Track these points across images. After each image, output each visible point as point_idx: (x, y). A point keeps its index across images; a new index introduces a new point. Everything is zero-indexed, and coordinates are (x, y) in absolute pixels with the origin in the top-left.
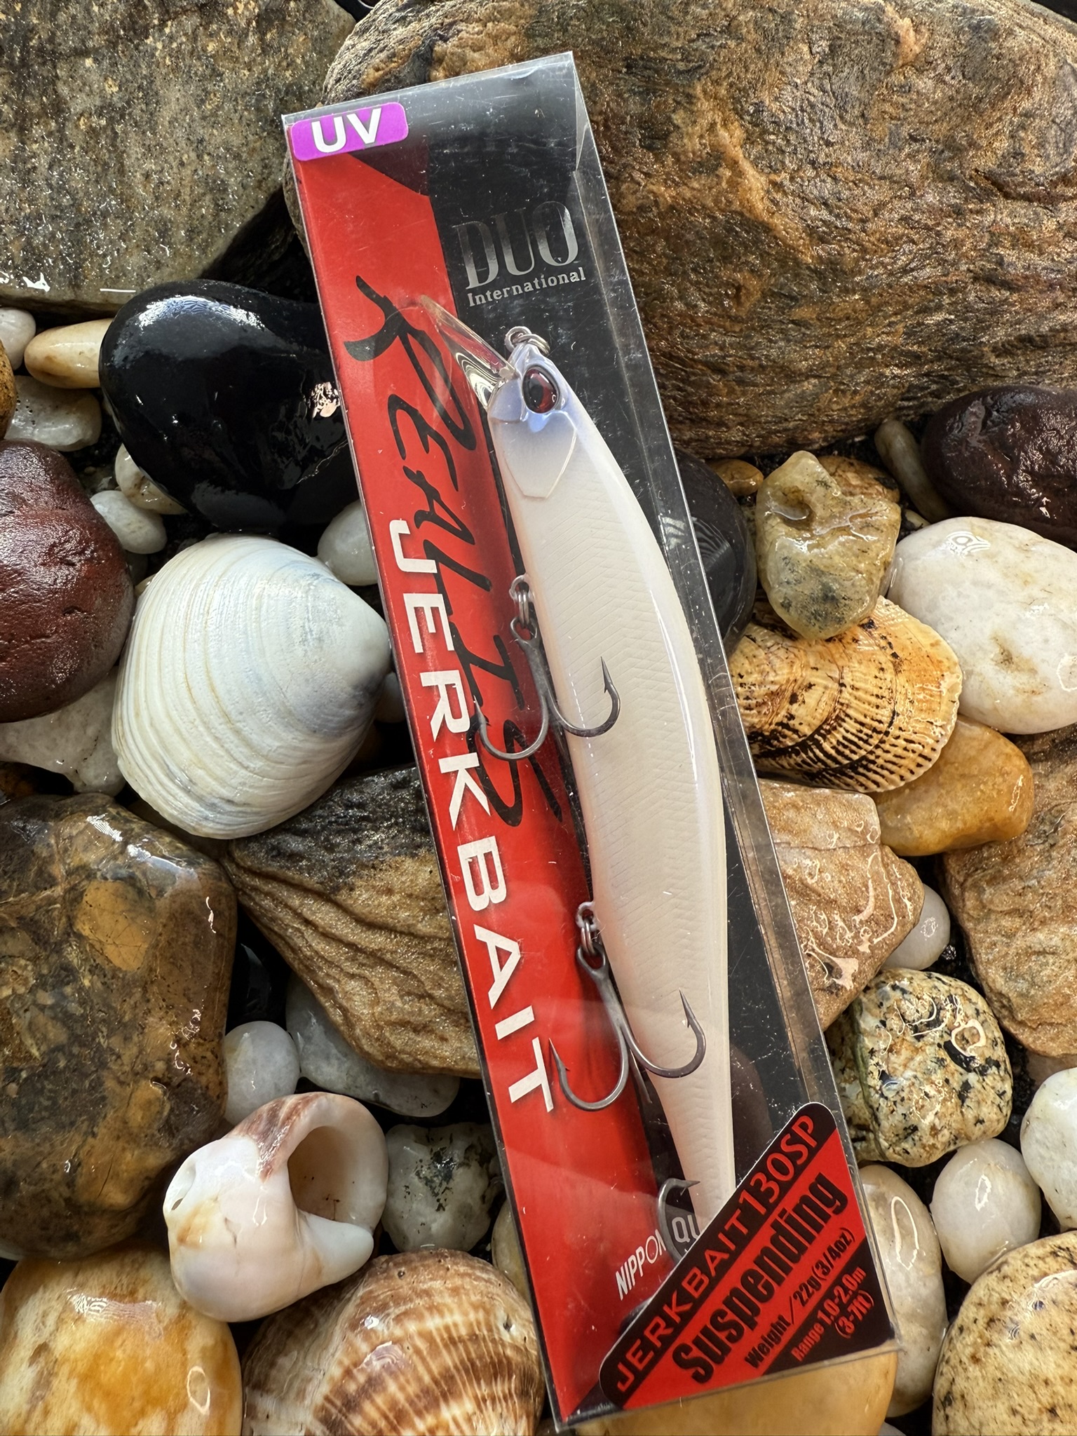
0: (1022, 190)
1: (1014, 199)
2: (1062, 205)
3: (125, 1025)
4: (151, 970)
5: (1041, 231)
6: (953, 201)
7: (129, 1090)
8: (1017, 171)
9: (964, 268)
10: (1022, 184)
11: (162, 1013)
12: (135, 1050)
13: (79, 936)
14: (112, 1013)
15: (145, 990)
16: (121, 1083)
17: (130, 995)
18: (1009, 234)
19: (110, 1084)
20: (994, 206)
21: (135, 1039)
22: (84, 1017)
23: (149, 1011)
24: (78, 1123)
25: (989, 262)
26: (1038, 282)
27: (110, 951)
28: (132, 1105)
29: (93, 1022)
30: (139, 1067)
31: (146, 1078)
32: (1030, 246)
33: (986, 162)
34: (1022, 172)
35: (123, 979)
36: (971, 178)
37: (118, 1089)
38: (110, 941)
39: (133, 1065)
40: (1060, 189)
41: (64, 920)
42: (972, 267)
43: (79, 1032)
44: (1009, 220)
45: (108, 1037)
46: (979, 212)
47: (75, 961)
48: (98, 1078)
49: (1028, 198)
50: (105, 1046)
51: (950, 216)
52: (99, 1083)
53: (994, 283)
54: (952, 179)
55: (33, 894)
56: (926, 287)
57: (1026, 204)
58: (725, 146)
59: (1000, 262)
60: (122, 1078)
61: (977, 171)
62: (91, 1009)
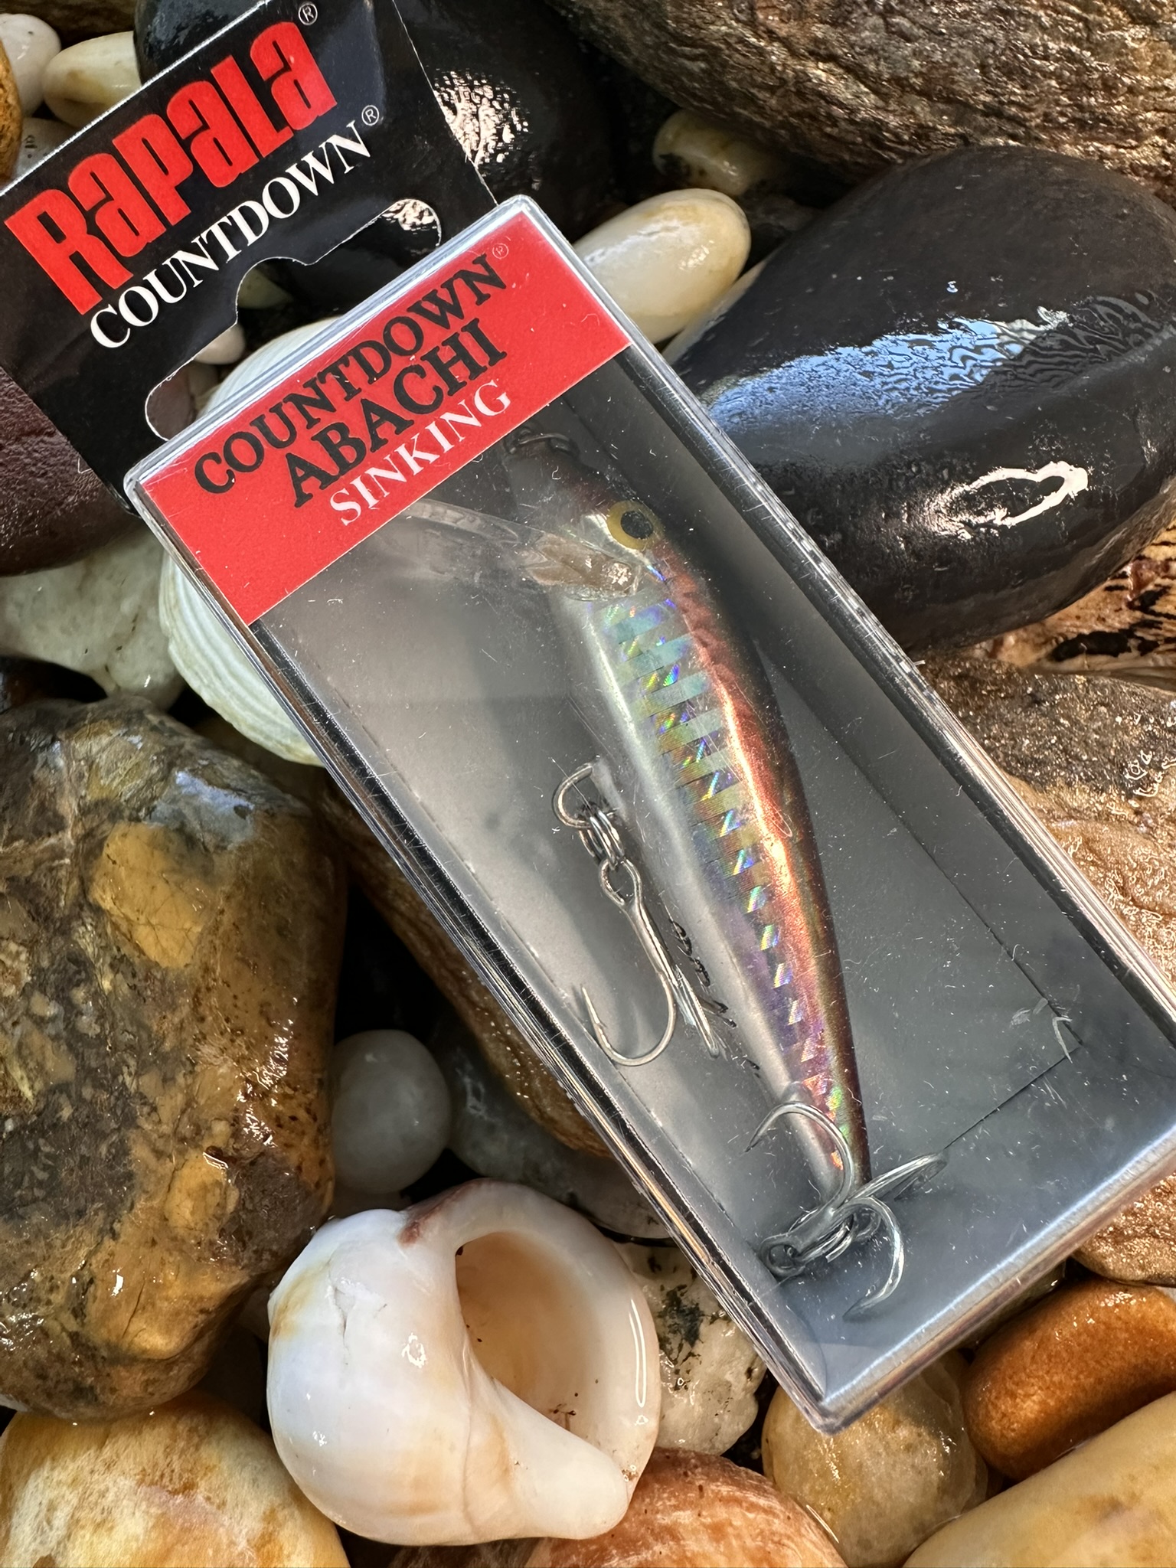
3: (164, 1058)
4: (207, 970)
7: (169, 1165)
11: (224, 1041)
12: (180, 1099)
13: (98, 911)
14: (144, 1036)
15: (197, 1002)
16: (159, 1154)
17: (174, 1007)
19: (140, 1152)
21: (181, 1080)
22: (101, 1039)
23: (203, 1038)
24: (90, 1212)
27: (144, 936)
28: (175, 1191)
29: (114, 1049)
30: (187, 1129)
31: (197, 1147)
35: (163, 981)
37: (152, 1160)
38: (143, 919)
39: (177, 1123)
41: (75, 883)
43: (93, 1064)
45: (137, 1075)
47: (90, 950)
48: (122, 1141)
50: (133, 1088)
52: (121, 1151)
55: (31, 842)
60: (160, 1144)
62: (113, 1027)
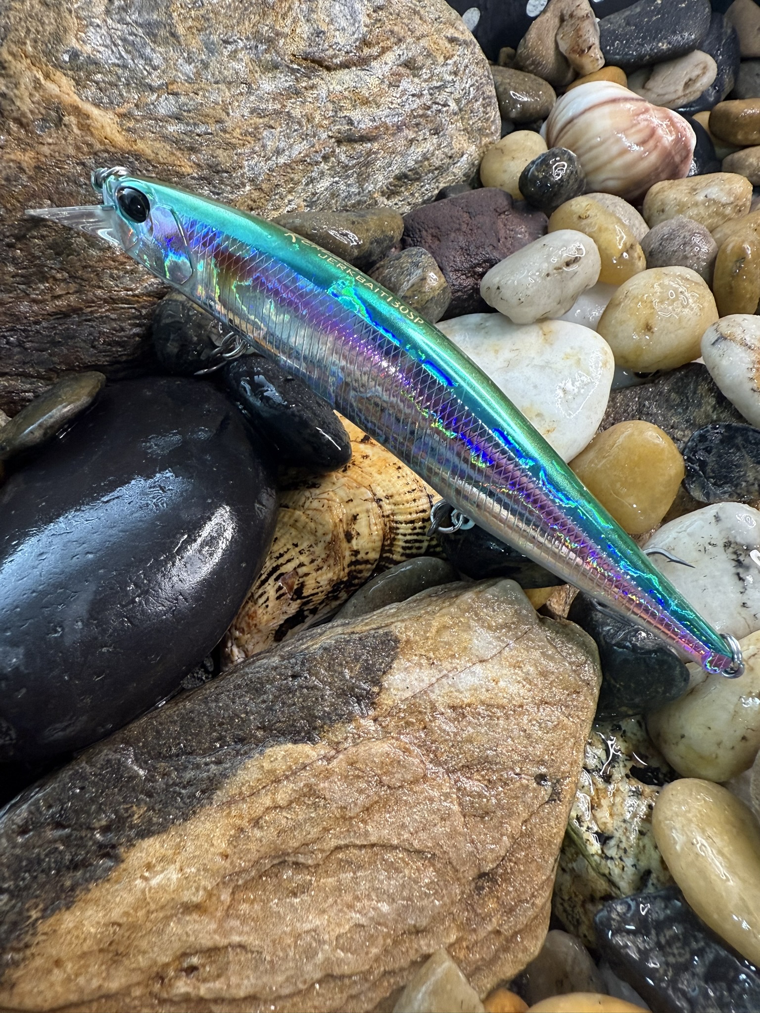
0: (337, 61)
1: (335, 69)
2: (374, 64)
5: (369, 89)
6: (287, 85)
8: (326, 46)
9: (324, 136)
10: (335, 56)
18: (346, 98)
20: (322, 79)
25: (341, 125)
26: (387, 129)
32: (366, 102)
33: (299, 46)
34: (331, 46)
36: (292, 62)
40: (366, 51)
42: (330, 133)
44: (339, 88)
46: (312, 87)
49: (345, 65)
51: (291, 98)
53: (356, 141)
54: (276, 67)
56: (303, 161)
57: (347, 70)
58: (58, 97)
59: (350, 122)
61: (294, 56)
